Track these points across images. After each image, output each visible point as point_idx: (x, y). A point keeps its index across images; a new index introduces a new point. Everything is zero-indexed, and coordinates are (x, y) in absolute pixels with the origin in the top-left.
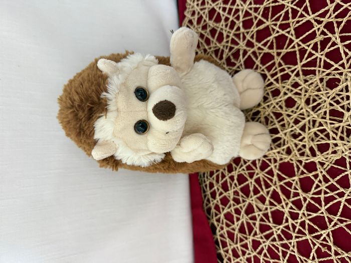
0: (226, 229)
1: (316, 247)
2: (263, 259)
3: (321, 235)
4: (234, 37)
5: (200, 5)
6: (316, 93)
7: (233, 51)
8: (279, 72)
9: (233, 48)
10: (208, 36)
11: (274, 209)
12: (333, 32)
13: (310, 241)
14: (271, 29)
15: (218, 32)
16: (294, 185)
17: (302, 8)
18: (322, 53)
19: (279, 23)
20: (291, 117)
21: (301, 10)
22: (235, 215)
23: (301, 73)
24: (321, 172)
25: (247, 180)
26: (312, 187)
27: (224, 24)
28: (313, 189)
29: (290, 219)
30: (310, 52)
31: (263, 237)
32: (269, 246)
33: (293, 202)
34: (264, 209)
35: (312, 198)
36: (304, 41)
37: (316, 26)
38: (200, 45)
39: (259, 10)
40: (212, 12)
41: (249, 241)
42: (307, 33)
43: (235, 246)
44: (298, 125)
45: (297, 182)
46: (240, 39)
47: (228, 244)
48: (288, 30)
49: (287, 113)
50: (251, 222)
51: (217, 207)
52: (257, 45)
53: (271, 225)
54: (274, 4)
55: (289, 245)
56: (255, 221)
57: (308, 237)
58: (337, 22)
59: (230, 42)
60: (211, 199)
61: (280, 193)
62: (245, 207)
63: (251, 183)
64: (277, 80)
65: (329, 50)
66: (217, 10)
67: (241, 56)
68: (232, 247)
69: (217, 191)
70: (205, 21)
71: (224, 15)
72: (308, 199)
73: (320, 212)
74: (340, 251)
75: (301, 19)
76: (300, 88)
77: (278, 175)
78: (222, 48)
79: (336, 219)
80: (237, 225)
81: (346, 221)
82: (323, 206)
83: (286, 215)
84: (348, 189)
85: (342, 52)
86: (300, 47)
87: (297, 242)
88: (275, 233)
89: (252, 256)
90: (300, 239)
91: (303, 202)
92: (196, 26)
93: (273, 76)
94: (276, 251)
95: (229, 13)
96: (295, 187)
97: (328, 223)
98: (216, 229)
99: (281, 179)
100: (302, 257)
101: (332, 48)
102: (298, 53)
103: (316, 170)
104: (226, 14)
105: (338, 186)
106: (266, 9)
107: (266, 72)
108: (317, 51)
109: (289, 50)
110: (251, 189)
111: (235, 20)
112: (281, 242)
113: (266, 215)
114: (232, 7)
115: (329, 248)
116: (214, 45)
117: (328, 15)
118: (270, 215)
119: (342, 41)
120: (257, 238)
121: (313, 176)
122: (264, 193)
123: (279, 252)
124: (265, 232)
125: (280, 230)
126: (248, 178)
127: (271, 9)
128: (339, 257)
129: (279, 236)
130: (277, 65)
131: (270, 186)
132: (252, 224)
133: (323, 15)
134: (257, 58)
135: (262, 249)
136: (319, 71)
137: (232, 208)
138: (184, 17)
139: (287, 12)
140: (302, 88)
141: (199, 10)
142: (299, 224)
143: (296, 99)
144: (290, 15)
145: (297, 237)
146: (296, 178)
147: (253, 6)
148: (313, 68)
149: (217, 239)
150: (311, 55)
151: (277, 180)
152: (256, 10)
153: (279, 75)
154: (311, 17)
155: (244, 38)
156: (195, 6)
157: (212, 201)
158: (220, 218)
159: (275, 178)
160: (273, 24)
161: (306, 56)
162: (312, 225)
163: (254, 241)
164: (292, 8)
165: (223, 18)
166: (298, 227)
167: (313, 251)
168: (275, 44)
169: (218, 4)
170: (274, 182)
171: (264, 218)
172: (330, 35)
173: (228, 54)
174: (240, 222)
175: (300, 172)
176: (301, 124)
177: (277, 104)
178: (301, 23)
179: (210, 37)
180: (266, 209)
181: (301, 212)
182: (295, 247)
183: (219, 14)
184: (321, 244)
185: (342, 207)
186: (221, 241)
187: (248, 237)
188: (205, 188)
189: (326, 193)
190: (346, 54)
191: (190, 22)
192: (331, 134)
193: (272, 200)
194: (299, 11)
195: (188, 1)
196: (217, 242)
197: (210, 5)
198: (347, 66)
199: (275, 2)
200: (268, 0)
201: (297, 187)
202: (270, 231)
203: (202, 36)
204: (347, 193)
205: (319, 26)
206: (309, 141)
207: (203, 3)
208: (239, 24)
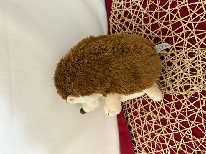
0: (136, 128)
1: (184, 136)
2: (157, 143)
3: (186, 130)
4: (139, 27)
5: (119, 8)
6: (183, 60)
9: (138, 33)
10: (124, 26)
11: (162, 117)
12: (192, 29)
13: (180, 134)
14: (159, 25)
15: (130, 24)
16: (172, 106)
17: (176, 15)
18: (186, 39)
19: (163, 21)
20: (170, 72)
21: (175, 16)
22: (141, 121)
23: (175, 49)
24: (186, 99)
25: (147, 103)
26: (181, 107)
27: (133, 20)
28: (182, 107)
29: (170, 123)
30: (180, 38)
31: (156, 132)
32: (159, 136)
33: (172, 114)
34: (157, 117)
35: (181, 112)
36: (177, 32)
37: (183, 25)
38: (120, 31)
39: (153, 13)
40: (126, 13)
41: (149, 134)
42: (178, 28)
43: (142, 136)
44: (173, 76)
45: (173, 104)
46: (142, 29)
47: (138, 136)
48: (168, 25)
49: (168, 69)
50: (150, 124)
51: (131, 117)
52: (151, 33)
53: (160, 125)
54: (160, 11)
55: (170, 135)
56: (152, 124)
57: (180, 131)
58: (194, 23)
59: (137, 30)
60: (128, 112)
61: (165, 110)
62: (147, 116)
63: (150, 104)
65: (190, 38)
66: (129, 11)
68: (140, 137)
69: (131, 108)
70: (122, 17)
72: (179, 113)
73: (185, 119)
74: (195, 138)
75: (175, 20)
76: (175, 56)
78: (132, 32)
79: (193, 122)
80: (142, 126)
81: (198, 124)
82: (187, 116)
83: (168, 121)
84: (199, 107)
85: (196, 39)
86: (175, 35)
87: (174, 134)
88: (162, 129)
89: (151, 141)
90: (176, 133)
91: (177, 114)
92: (117, 20)
94: (163, 139)
96: (172, 107)
97: (189, 125)
98: (131, 128)
99: (165, 102)
100: (176, 142)
101: (191, 37)
102: (173, 38)
103: (183, 98)
104: (134, 14)
105: (195, 107)
106: (156, 13)
108: (183, 38)
109: (169, 36)
110: (150, 107)
111: (139, 18)
112: (166, 134)
113: (158, 121)
114: (137, 11)
115: (190, 137)
116: (128, 31)
117: (189, 19)
118: (160, 120)
119: (196, 34)
120: (153, 132)
121: (182, 101)
122: (157, 110)
123: (165, 139)
124: (157, 129)
125: (165, 128)
126: (148, 102)
127: (159, 13)
128: (195, 141)
129: (165, 131)
131: (160, 106)
132: (150, 125)
133: (187, 19)
134: (151, 39)
135: (156, 138)
137: (140, 117)
138: (111, 14)
139: (168, 16)
140: (176, 57)
141: (119, 11)
142: (175, 125)
143: (172, 62)
144: (169, 18)
145: (174, 132)
146: (173, 102)
147: (149, 11)
148: (181, 47)
149: (132, 133)
150: (180, 40)
151: (163, 103)
152: (151, 13)
154: (180, 20)
155: (145, 28)
156: (117, 9)
157: (129, 113)
158: (133, 122)
160: (160, 22)
161: (178, 40)
162: (181, 125)
163: (151, 134)
164: (170, 14)
165: (133, 17)
166: (174, 126)
167: (182, 138)
168: (161, 33)
169: (130, 8)
170: (161, 104)
172: (190, 30)
174: (144, 124)
175: (175, 99)
176: (175, 75)
177: (163, 64)
178: (175, 22)
180: (158, 118)
181: (176, 119)
182: (173, 137)
183: (130, 14)
184: (186, 135)
185: (196, 117)
186: (134, 134)
187: (149, 132)
188: (124, 107)
189: (188, 110)
190: (198, 40)
191: (114, 17)
192: (191, 81)
193: (161, 113)
194: (174, 16)
195: (112, 5)
196: (132, 135)
197: (125, 9)
198: (199, 46)
199: (161, 10)
200: (157, 9)
201: (174, 107)
202: (160, 129)
203: (121, 26)
204: (199, 110)
205: (184, 25)
206: (179, 84)
207: (121, 7)
208: (142, 20)
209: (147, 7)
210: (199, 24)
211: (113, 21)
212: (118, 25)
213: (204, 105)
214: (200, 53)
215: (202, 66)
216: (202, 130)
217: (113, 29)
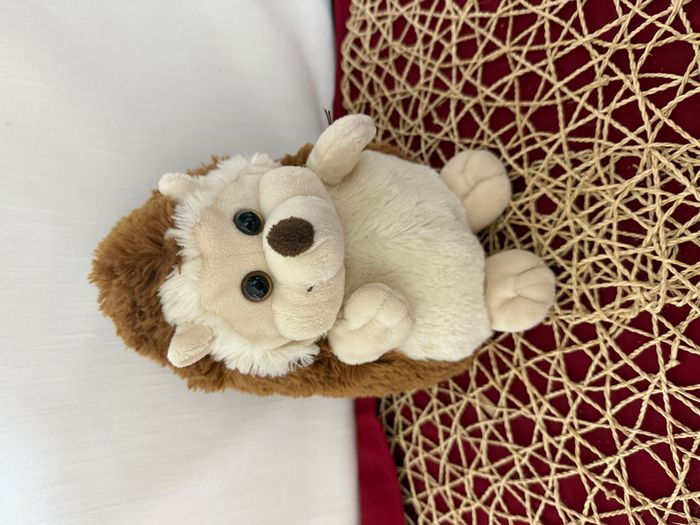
0: (422, 455)
1: (595, 490)
2: (495, 515)
3: (605, 466)
4: (439, 75)
5: (376, 9)
6: (594, 188)
7: (437, 102)
8: (523, 145)
9: (437, 96)
10: (390, 72)
11: (516, 414)
12: (627, 71)
13: (583, 479)
14: (510, 61)
15: (409, 64)
16: (553, 367)
17: (570, 22)
18: (605, 110)
19: (525, 49)
20: (546, 235)
21: (567, 26)
22: (441, 428)
23: (565, 148)
24: (605, 342)
26: (587, 372)
27: (422, 48)
28: (590, 374)
29: (545, 436)
30: (583, 108)
31: (494, 471)
32: (505, 489)
33: (552, 402)
34: (496, 415)
35: (588, 394)
36: (573, 86)
37: (596, 57)
38: (376, 88)
39: (489, 23)
40: (400, 23)
41: (467, 480)
42: (578, 71)
43: (441, 489)
44: (558, 250)
45: (559, 361)
46: (450, 78)
47: (427, 486)
48: (543, 63)
49: (539, 226)
50: (471, 440)
51: (406, 412)
52: (482, 92)
53: (510, 446)
54: (516, 13)
55: (544, 486)
56: (478, 440)
57: (581, 470)
58: (634, 51)
59: (431, 84)
61: (527, 383)
62: (460, 411)
64: (520, 162)
65: (619, 105)
66: (410, 20)
67: (452, 113)
68: (435, 492)
70: (385, 41)
71: (422, 30)
72: (581, 396)
73: (603, 420)
74: (640, 497)
75: (567, 43)
76: (563, 177)
77: (524, 348)
79: (632, 433)
80: (443, 449)
81: (651, 438)
82: (608, 409)
83: (539, 427)
84: (656, 373)
85: (642, 109)
86: (565, 98)
87: (560, 481)
88: (516, 462)
89: (473, 508)
90: (565, 475)
91: (570, 401)
92: (368, 52)
93: (512, 152)
94: (519, 499)
95: (432, 26)
96: (555, 371)
97: (618, 443)
98: (403, 454)
99: (528, 355)
100: (568, 511)
101: (625, 102)
102: (560, 108)
103: (595, 337)
104: (425, 29)
105: (637, 369)
106: (503, 21)
107: (500, 145)
108: (596, 107)
109: (544, 103)
110: (473, 374)
111: (443, 42)
112: (530, 481)
113: (500, 427)
114: (437, 15)
115: (620, 492)
116: (402, 90)
117: (619, 36)
118: (507, 426)
119: (643, 88)
120: (484, 473)
121: (591, 349)
122: (497, 383)
123: (524, 500)
124: (497, 460)
125: (527, 457)
127: (511, 21)
128: (639, 509)
129: (525, 468)
130: (520, 132)
131: (508, 369)
132: (473, 445)
133: (608, 37)
134: (482, 117)
135: (493, 495)
136: (600, 145)
137: (436, 414)
138: (347, 32)
139: (541, 29)
140: (567, 178)
141: (374, 20)
142: (562, 444)
143: (555, 200)
144: (547, 35)
145: (559, 471)
146: (557, 354)
147: (478, 14)
148: (588, 140)
149: (406, 476)
150: (584, 113)
151: (521, 357)
152: (483, 22)
153: (524, 151)
154: (585, 40)
155: (459, 76)
156: (368, 12)
157: (397, 399)
158: (411, 434)
159: (518, 354)
160: (514, 51)
161: (575, 115)
162: (588, 446)
163: (476, 479)
164: (551, 22)
165: (420, 37)
166: (561, 450)
167: (590, 498)
168: (517, 91)
169: (410, 9)
170: (515, 360)
171: (496, 433)
172: (621, 76)
173: (427, 108)
174: (450, 441)
175: (565, 341)
176: (564, 248)
177: (520, 208)
178: (566, 51)
179: (394, 73)
180: (501, 415)
181: (566, 421)
182: (556, 491)
183: (412, 28)
184: (606, 484)
185: (643, 410)
186: (414, 479)
187: (466, 470)
189: (614, 382)
190: (651, 114)
191: (358, 42)
192: (621, 269)
193: (512, 398)
194: (563, 28)
196: (405, 482)
197: (395, 11)
198: (652, 136)
199: (519, 6)
200: (506, 4)
201: (560, 372)
202: (509, 459)
203: (379, 71)
204: (654, 382)
205: (600, 57)
206: (579, 284)
207: (383, 6)
208: (451, 48)
209: (472, 1)
210: (654, 50)
211: (353, 54)
212: (368, 68)
213: (673, 363)
214: (655, 162)
215: (665, 209)
216: (664, 465)
217: (351, 84)
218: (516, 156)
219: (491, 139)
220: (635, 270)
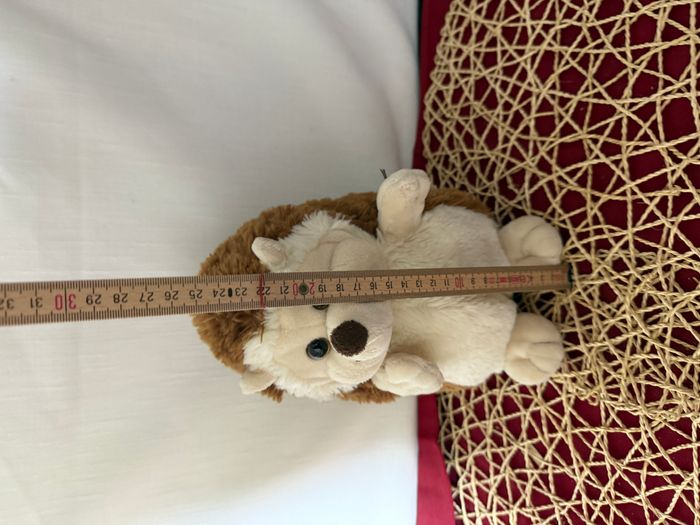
4: (517, 144)
5: (460, 64)
6: (654, 291)
7: (514, 169)
8: (592, 233)
9: (513, 165)
10: (470, 130)
11: (559, 471)
12: (699, 186)
14: (586, 147)
15: (489, 127)
16: (596, 440)
18: (674, 219)
19: (602, 139)
20: (606, 322)
22: (492, 465)
23: (631, 246)
24: (646, 432)
25: (518, 410)
26: (627, 453)
27: (502, 114)
28: (629, 456)
29: (584, 496)
30: (652, 212)
31: (536, 514)
33: (592, 469)
34: (542, 466)
35: (626, 472)
36: (644, 188)
37: (670, 165)
38: (455, 143)
39: (568, 105)
40: (481, 85)
41: (512, 514)
42: (651, 176)
43: (488, 515)
44: (613, 340)
45: (602, 437)
46: (527, 150)
47: (476, 509)
48: (617, 157)
49: (599, 312)
50: (519, 482)
51: (463, 443)
52: (556, 171)
53: (552, 497)
54: (596, 101)
56: (525, 483)
59: (508, 151)
60: (453, 426)
61: (571, 448)
62: (511, 455)
63: (525, 416)
64: (587, 247)
65: (686, 218)
66: (491, 83)
67: (526, 185)
68: (483, 516)
69: (465, 413)
70: (467, 99)
71: (503, 96)
72: (619, 473)
73: (637, 498)
75: (642, 144)
76: (627, 273)
77: (572, 417)
78: (493, 159)
79: (662, 517)
80: (493, 481)
82: (643, 490)
83: (579, 487)
84: (690, 472)
86: (636, 197)
88: (556, 511)
91: (609, 474)
92: (450, 106)
93: (581, 236)
95: (513, 95)
96: (598, 444)
97: (648, 521)
98: (458, 478)
99: (576, 423)
101: (693, 217)
102: (630, 207)
104: (506, 96)
105: (672, 464)
106: (582, 105)
107: (569, 226)
108: (665, 214)
109: (614, 197)
110: (524, 426)
111: (522, 112)
113: (544, 477)
114: (519, 84)
116: (480, 151)
117: (694, 150)
118: (551, 478)
120: (527, 512)
121: (633, 434)
122: (545, 440)
124: (539, 505)
125: (566, 509)
126: (521, 407)
127: (590, 108)
129: (563, 518)
130: (589, 219)
131: (556, 431)
132: (519, 487)
133: (684, 148)
134: (555, 195)
136: (664, 252)
137: (489, 452)
138: (430, 82)
139: (619, 123)
140: (630, 275)
141: (457, 76)
142: (598, 508)
143: (617, 292)
144: (624, 131)
146: (602, 430)
147: (558, 93)
148: (652, 244)
149: (458, 496)
150: (652, 217)
151: (569, 423)
152: (563, 102)
153: (592, 239)
154: (662, 146)
155: (536, 151)
156: (452, 66)
157: (456, 430)
158: (465, 462)
159: (566, 420)
160: (591, 139)
161: (644, 216)
162: (621, 515)
163: (520, 515)
164: (629, 118)
166: (597, 513)
168: (590, 178)
169: (493, 72)
170: (563, 425)
171: (541, 482)
172: (692, 190)
173: (503, 173)
175: (610, 420)
176: (619, 339)
177: (585, 289)
178: (642, 152)
179: (473, 132)
180: (546, 467)
181: (604, 490)
183: (493, 91)
185: (675, 500)
186: (466, 500)
187: (511, 506)
188: (444, 404)
189: (650, 468)
191: (440, 94)
192: (669, 372)
193: (557, 456)
194: (640, 127)
195: (439, 52)
196: (458, 500)
197: (478, 71)
199: (598, 95)
200: (587, 90)
201: (602, 446)
202: (550, 507)
203: (459, 128)
204: (688, 480)
205: (675, 167)
206: (627, 374)
207: (466, 64)
208: (530, 121)
209: (554, 78)
211: (435, 106)
212: (449, 123)
217: (432, 134)
218: (585, 241)
219: (562, 218)
220: (683, 377)
